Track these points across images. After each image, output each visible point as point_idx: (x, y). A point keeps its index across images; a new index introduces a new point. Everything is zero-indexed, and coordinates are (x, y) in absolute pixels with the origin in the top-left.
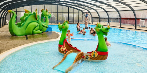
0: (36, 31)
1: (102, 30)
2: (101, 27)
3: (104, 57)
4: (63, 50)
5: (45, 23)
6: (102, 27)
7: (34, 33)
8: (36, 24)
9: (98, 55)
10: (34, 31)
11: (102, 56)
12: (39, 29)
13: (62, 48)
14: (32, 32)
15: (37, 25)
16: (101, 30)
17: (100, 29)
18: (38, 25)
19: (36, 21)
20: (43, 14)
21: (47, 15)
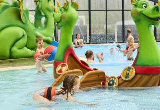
0: (20, 49)
1: (144, 13)
2: (144, 6)
3: (151, 78)
4: (61, 71)
5: (45, 32)
6: (146, 7)
7: (14, 55)
8: (20, 31)
9: (136, 74)
10: (15, 49)
11: (146, 78)
12: (26, 46)
13: (59, 68)
14: (8, 52)
15: (22, 35)
16: (141, 14)
17: (139, 10)
18: (24, 36)
19: (19, 23)
20: (40, 7)
21: (51, 8)
